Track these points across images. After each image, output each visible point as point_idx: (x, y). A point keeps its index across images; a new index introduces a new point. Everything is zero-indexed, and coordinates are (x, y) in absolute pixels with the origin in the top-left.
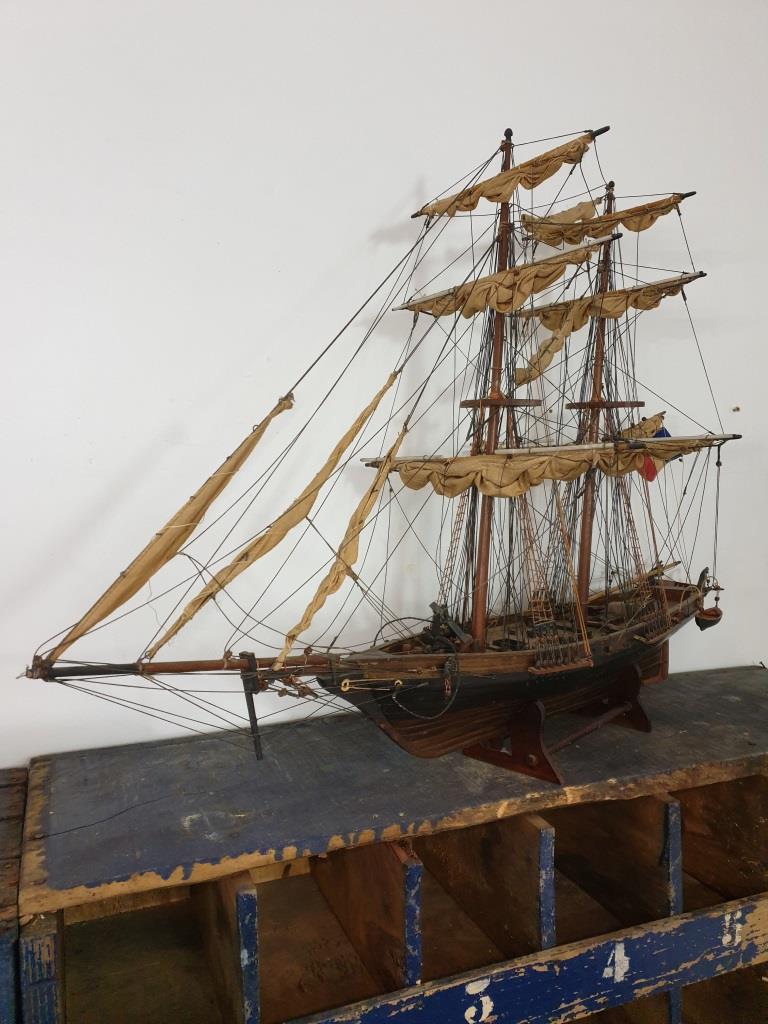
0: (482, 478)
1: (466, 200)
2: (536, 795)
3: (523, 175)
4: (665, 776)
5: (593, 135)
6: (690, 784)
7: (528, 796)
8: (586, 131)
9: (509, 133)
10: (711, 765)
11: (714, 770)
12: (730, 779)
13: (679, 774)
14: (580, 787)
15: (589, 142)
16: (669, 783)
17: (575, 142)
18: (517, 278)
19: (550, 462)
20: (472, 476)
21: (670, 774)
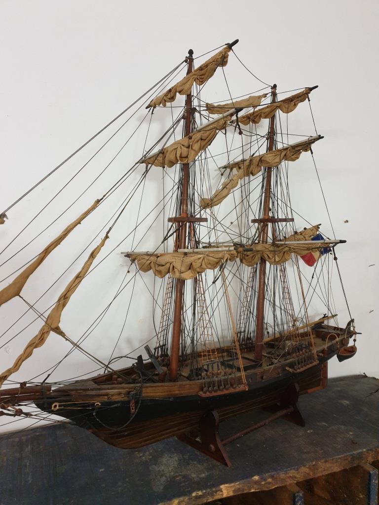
0: (173, 267)
1: (170, 96)
2: (200, 493)
3: (196, 76)
4: (294, 471)
5: (230, 46)
6: (312, 476)
7: (194, 494)
8: (226, 45)
9: (191, 52)
10: (326, 462)
11: (328, 465)
12: (339, 470)
13: (304, 470)
14: (232, 484)
15: (229, 51)
16: (298, 476)
17: (221, 53)
18: (190, 141)
19: (204, 258)
20: (168, 265)
21: (298, 470)
